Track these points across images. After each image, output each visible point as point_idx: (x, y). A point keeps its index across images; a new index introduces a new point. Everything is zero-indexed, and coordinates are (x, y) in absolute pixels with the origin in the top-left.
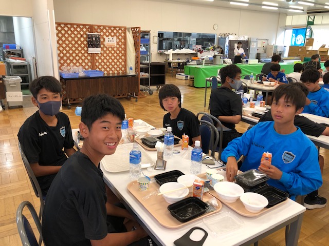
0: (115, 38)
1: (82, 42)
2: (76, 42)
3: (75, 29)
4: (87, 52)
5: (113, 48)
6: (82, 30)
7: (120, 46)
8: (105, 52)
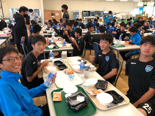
0: (58, 13)
1: (50, 15)
2: (49, 15)
3: (49, 12)
4: (51, 17)
5: (58, 16)
6: (50, 12)
7: (60, 15)
8: (56, 17)
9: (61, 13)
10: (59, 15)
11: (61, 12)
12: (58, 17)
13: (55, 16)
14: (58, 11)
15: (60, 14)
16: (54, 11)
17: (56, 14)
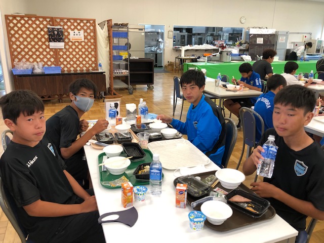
0: (82, 32)
1: (43, 36)
2: (35, 36)
3: (34, 22)
5: (80, 43)
7: (89, 41)
8: (71, 47)
9: (94, 31)
10: (85, 37)
11: (94, 27)
12: (83, 47)
13: (66, 44)
14: (82, 21)
15: (89, 34)
16: (62, 19)
17: (72, 33)
